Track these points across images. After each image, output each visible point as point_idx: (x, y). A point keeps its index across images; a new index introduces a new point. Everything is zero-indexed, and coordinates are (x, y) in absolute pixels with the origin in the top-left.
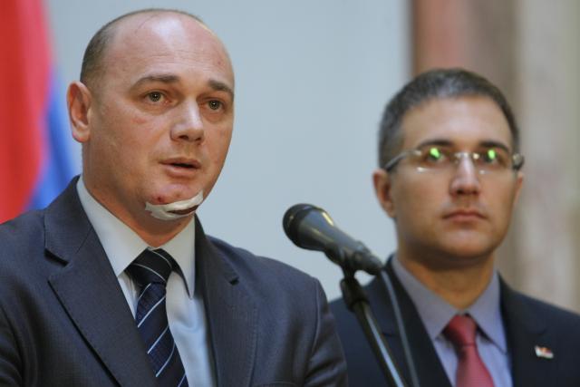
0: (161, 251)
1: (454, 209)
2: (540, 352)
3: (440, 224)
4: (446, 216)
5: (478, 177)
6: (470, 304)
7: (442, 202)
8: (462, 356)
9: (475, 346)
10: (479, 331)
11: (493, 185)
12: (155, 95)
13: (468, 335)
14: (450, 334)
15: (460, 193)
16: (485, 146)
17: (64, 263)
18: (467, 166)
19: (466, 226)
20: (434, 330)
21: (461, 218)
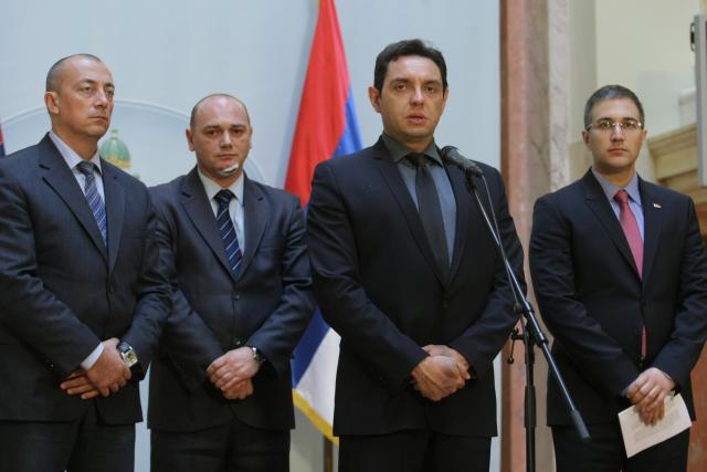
0: (227, 190)
1: (613, 147)
2: (656, 206)
3: (608, 154)
4: (610, 151)
5: (623, 134)
6: (626, 185)
7: (607, 144)
8: (622, 208)
9: (627, 203)
10: (629, 197)
11: (630, 136)
12: (212, 132)
13: (625, 199)
14: (617, 199)
15: (615, 141)
16: (626, 120)
17: (188, 196)
18: (618, 129)
19: (618, 155)
20: (610, 197)
21: (616, 151)
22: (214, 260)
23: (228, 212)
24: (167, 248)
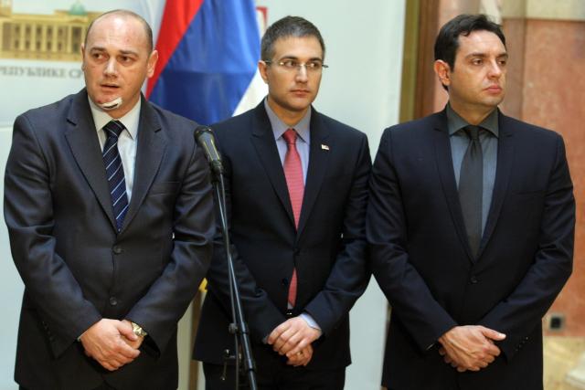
0: (118, 122)
1: (296, 88)
2: (324, 147)
3: (289, 94)
4: (292, 91)
5: (308, 75)
6: (296, 124)
7: (291, 85)
9: (295, 144)
10: (299, 136)
11: (313, 78)
13: (293, 137)
14: (285, 137)
15: (299, 82)
16: (313, 60)
17: (74, 125)
18: (303, 70)
19: (300, 96)
20: (277, 134)
21: (299, 93)
22: (97, 207)
23: (116, 147)
24: (43, 188)
